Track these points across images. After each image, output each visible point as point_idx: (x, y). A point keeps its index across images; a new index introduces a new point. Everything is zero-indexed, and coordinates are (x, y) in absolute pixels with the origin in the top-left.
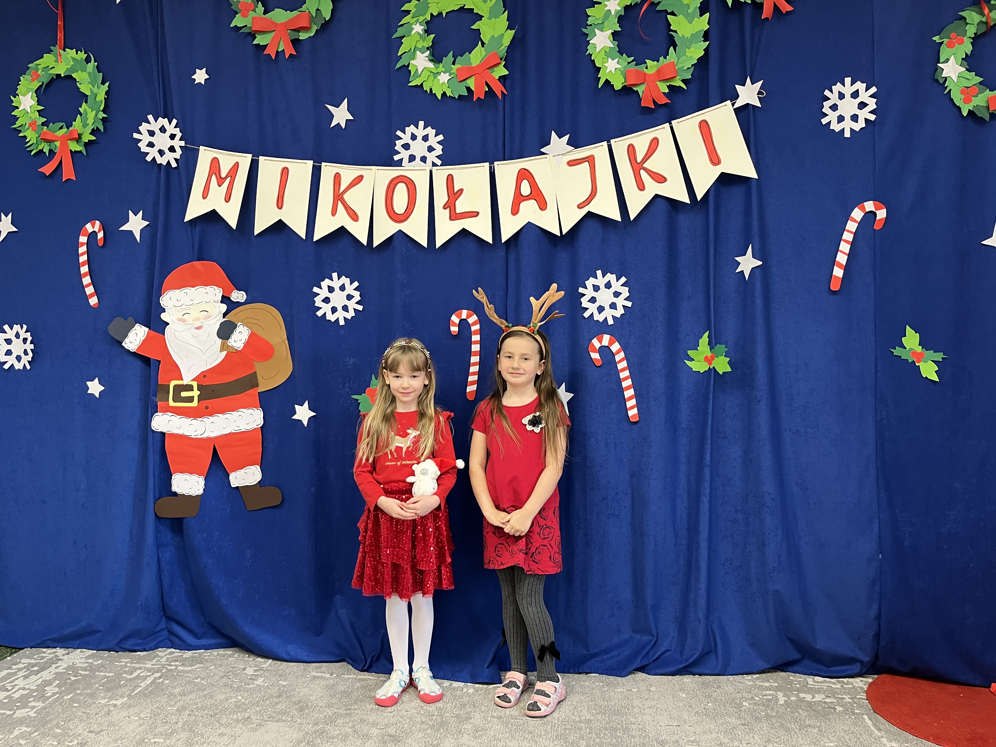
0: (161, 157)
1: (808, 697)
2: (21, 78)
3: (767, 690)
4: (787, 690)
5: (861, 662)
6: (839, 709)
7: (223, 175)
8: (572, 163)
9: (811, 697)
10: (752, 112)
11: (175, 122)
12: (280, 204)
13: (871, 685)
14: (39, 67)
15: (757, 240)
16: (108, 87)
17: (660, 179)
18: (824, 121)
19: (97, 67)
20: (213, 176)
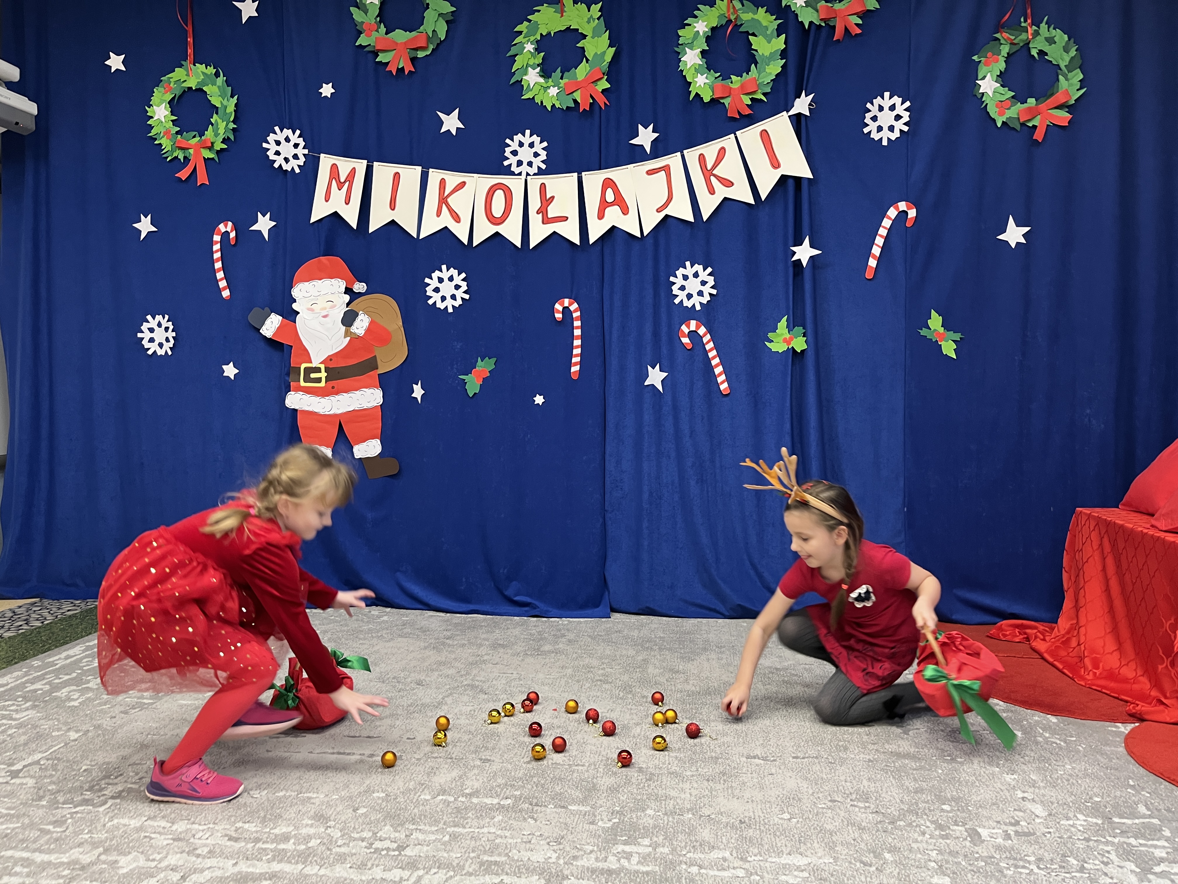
0: (287, 164)
2: (155, 90)
7: (342, 180)
10: (804, 120)
11: (298, 132)
12: (393, 206)
14: (171, 80)
16: (237, 100)
17: (728, 184)
18: (866, 130)
19: (226, 81)
20: (334, 180)
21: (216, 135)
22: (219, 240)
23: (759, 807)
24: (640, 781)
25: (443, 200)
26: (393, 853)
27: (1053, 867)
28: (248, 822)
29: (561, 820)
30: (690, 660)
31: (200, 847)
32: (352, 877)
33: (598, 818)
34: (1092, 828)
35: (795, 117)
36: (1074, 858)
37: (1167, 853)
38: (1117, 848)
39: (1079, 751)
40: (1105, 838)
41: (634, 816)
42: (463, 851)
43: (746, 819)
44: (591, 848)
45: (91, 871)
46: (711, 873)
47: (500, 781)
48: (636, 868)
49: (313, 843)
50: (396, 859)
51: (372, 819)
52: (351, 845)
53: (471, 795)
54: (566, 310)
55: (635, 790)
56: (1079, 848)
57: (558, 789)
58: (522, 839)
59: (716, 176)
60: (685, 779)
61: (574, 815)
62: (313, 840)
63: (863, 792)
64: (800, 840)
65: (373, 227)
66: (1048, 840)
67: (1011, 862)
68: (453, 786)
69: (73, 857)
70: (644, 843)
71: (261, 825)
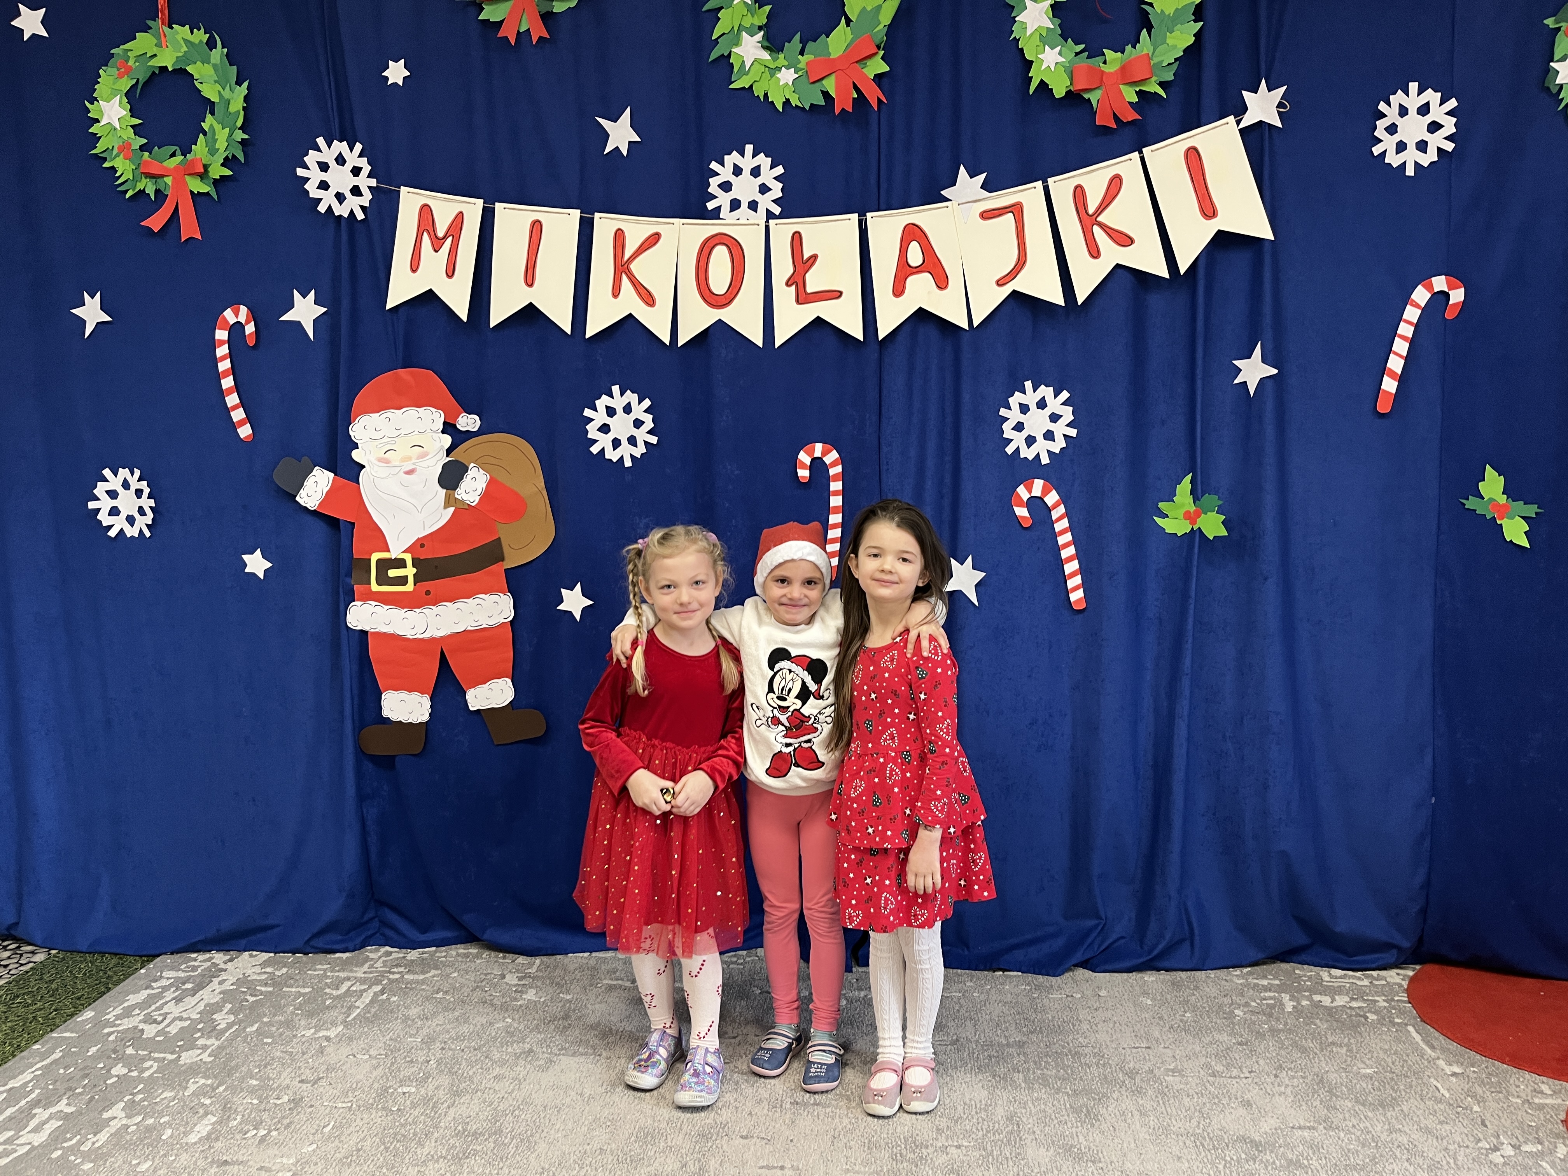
0: (341, 204)
1: (1326, 1001)
2: (101, 71)
3: (1266, 991)
4: (1294, 989)
5: (1399, 949)
6: (1372, 1017)
7: (441, 234)
8: (987, 215)
9: (1330, 1000)
10: (1267, 134)
11: (358, 147)
12: (530, 279)
13: (1412, 980)
14: (129, 54)
15: (1268, 333)
16: (248, 89)
17: (1124, 240)
18: (1376, 150)
19: (227, 55)
20: (425, 234)
21: (213, 151)
22: (226, 338)
25: (622, 267)
35: (1251, 130)
54: (817, 463)
59: (1102, 227)
65: (496, 317)
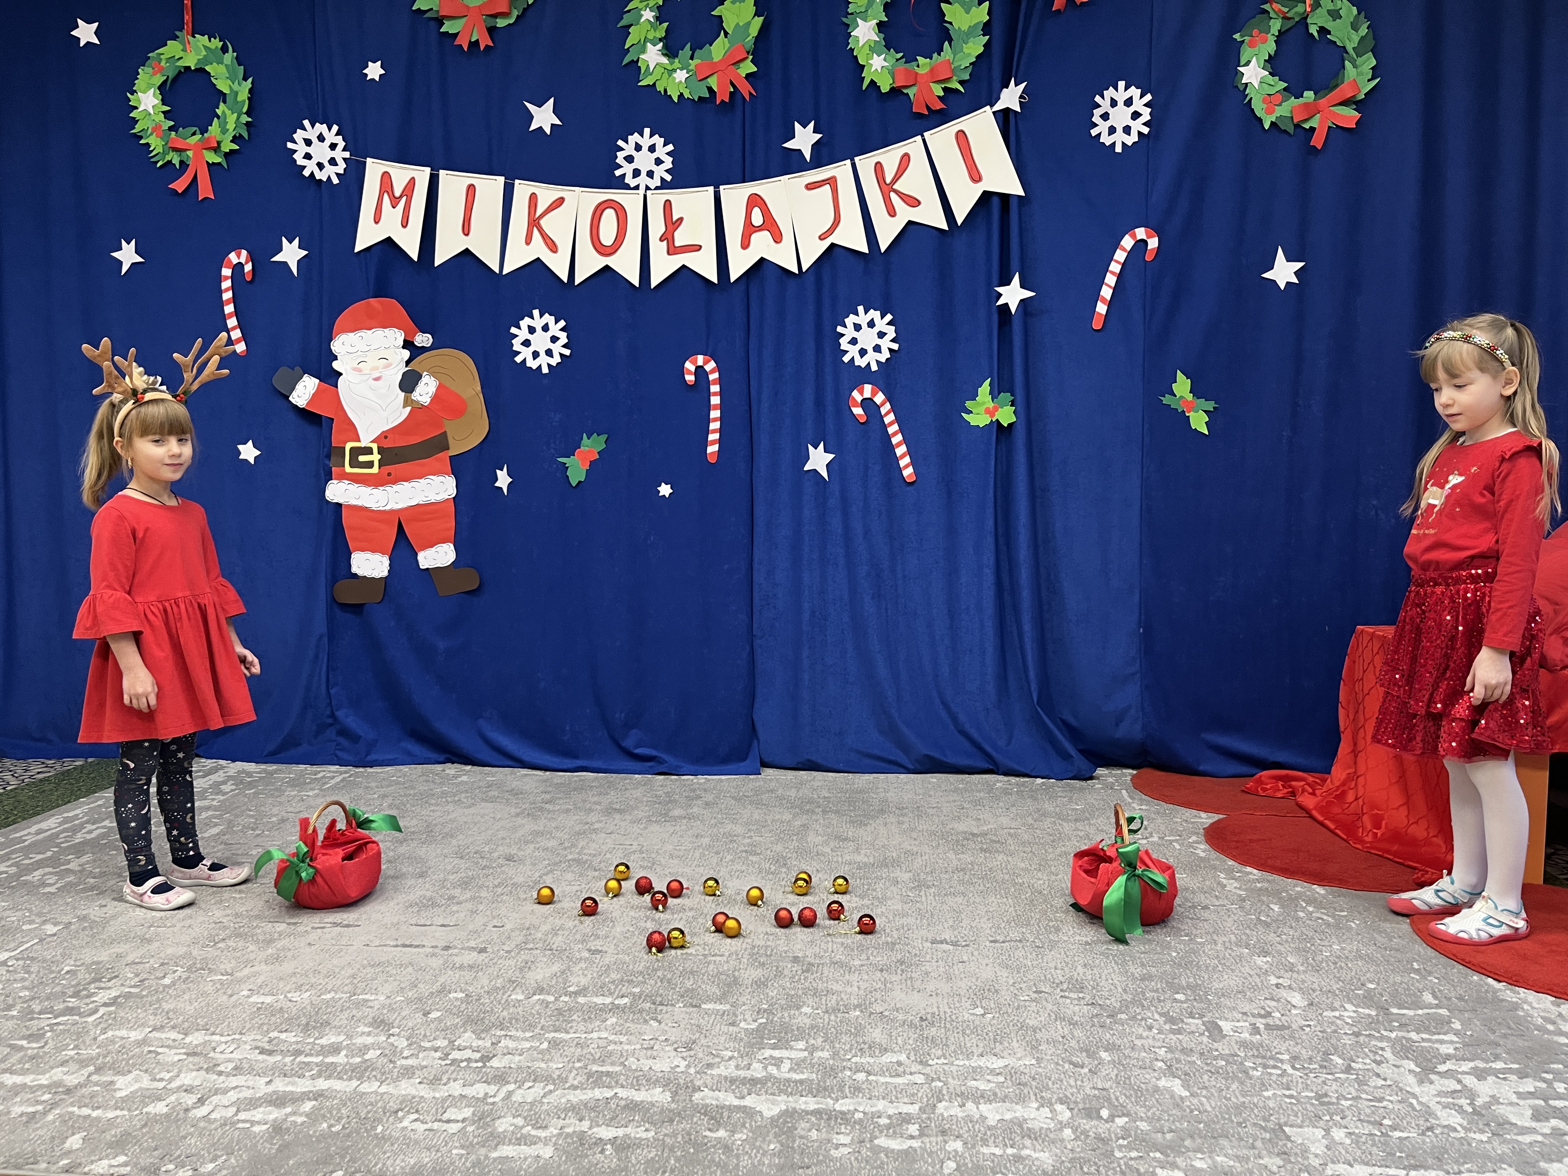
0: (321, 171)
2: (140, 70)
7: (397, 194)
10: (1013, 117)
11: (336, 128)
12: (466, 230)
14: (162, 56)
16: (252, 83)
17: (913, 202)
18: (1093, 132)
19: (236, 58)
20: (386, 195)
21: (224, 131)
22: (230, 275)
23: (945, 1001)
24: (794, 972)
25: (534, 223)
26: (475, 1065)
27: (1311, 1067)
28: (286, 1031)
29: (692, 1022)
30: (862, 824)
31: (222, 1063)
32: (422, 1094)
33: (739, 1018)
34: (1363, 1020)
35: (1001, 114)
36: (1339, 1056)
37: (1456, 1049)
38: (1394, 1044)
39: (1351, 928)
40: (1379, 1032)
41: (786, 1015)
42: (566, 1060)
43: (929, 1016)
44: (730, 1054)
45: (79, 1094)
46: (882, 1080)
47: (614, 976)
48: (787, 1076)
49: (371, 1055)
50: (480, 1072)
51: (448, 1024)
52: (421, 1055)
53: (577, 993)
54: (700, 371)
55: (788, 983)
56: (1345, 1044)
57: (689, 984)
58: (642, 1045)
59: (897, 192)
60: (853, 970)
61: (709, 1016)
62: (371, 1051)
63: (1077, 980)
64: (995, 1039)
65: (440, 259)
66: (1307, 1034)
67: (1260, 1061)
68: (553, 983)
69: (55, 1078)
70: (798, 1047)
71: (302, 1035)
